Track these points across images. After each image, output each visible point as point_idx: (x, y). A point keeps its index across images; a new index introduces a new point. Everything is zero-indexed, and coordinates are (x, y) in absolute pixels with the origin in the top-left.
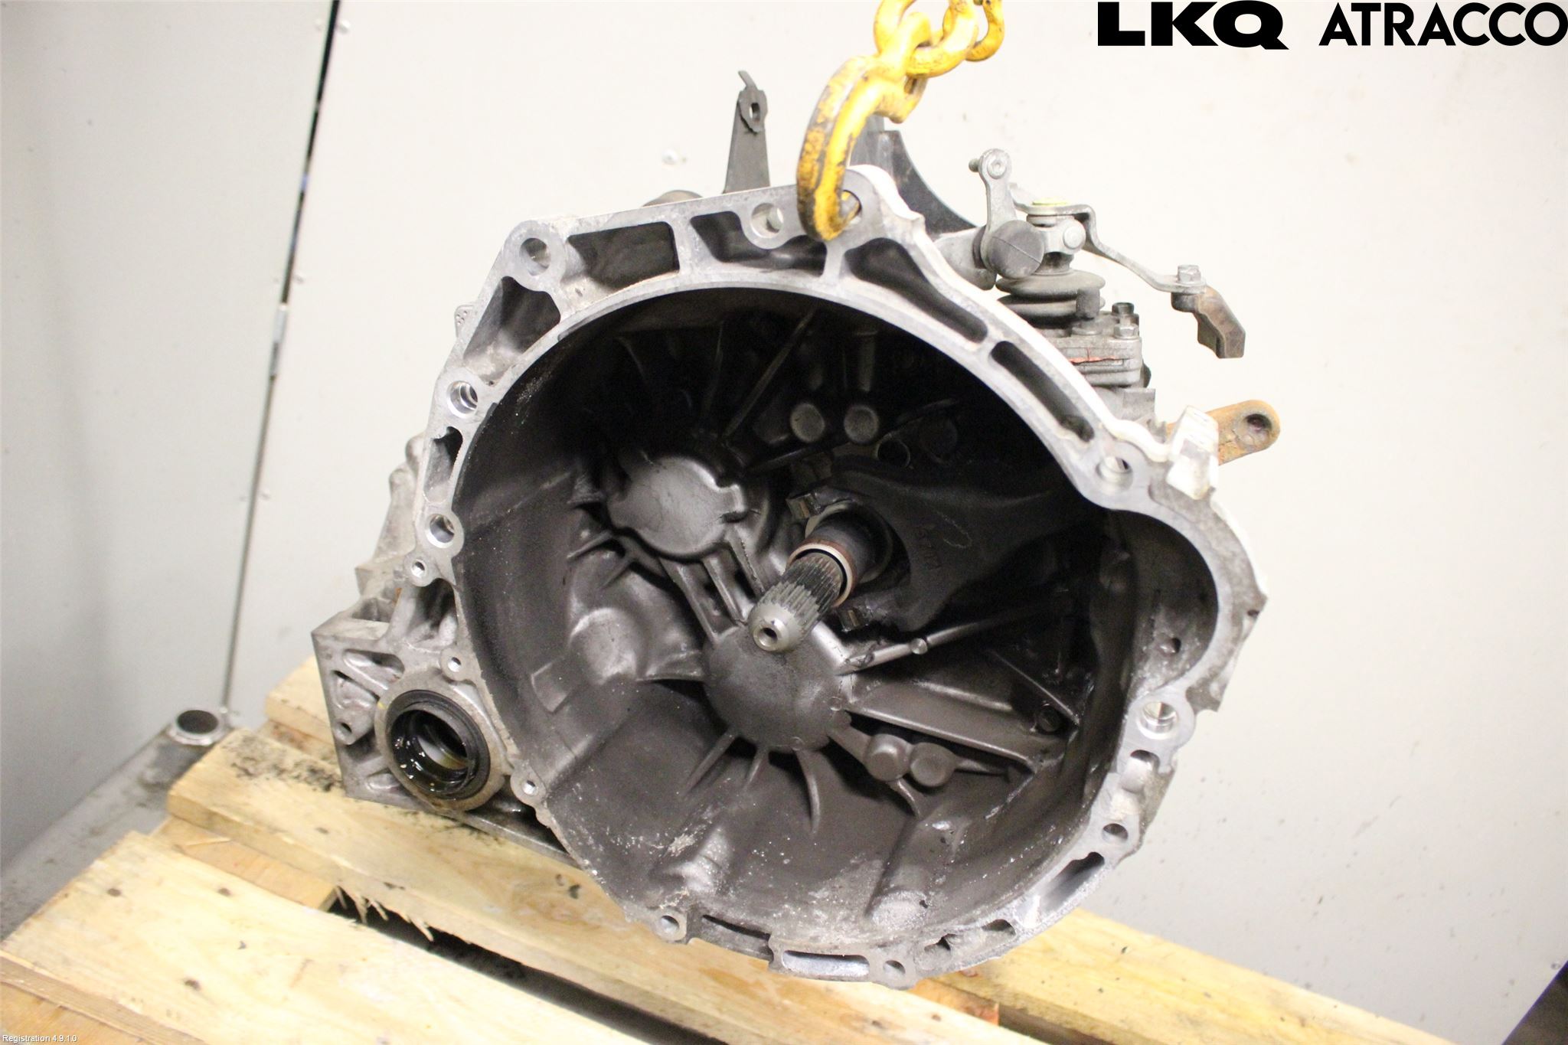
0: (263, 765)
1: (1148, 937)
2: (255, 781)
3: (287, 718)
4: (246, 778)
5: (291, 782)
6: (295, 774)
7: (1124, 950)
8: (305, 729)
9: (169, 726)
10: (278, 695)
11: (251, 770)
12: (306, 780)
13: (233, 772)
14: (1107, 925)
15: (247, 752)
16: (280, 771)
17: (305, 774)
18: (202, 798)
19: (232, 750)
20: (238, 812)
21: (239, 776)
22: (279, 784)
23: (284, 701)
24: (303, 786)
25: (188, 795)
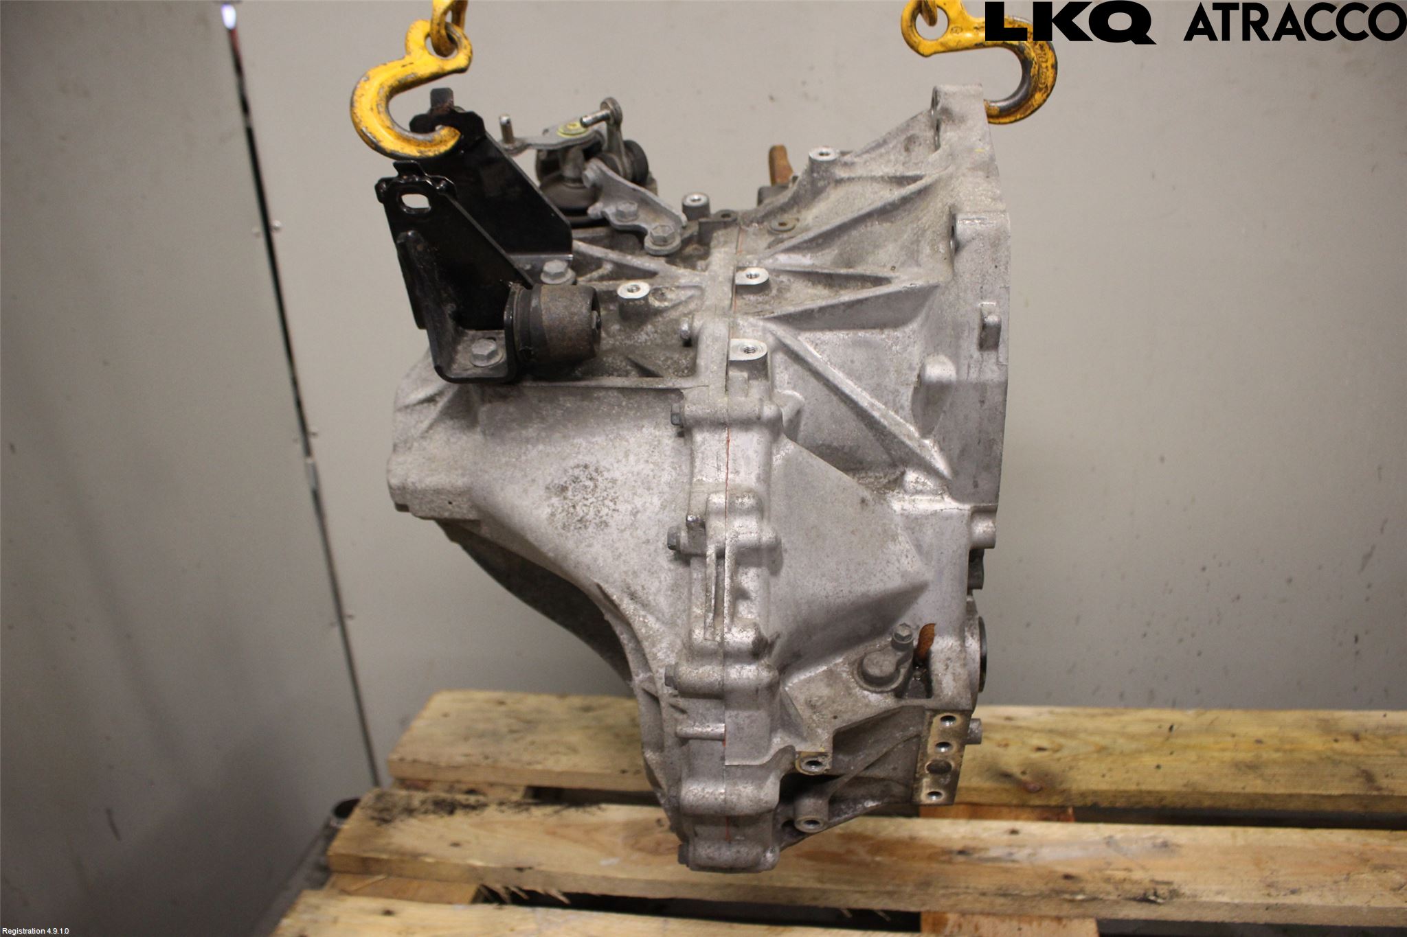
0: (395, 811)
1: (1191, 712)
2: (393, 824)
3: (408, 772)
4: (384, 826)
5: (422, 816)
6: (423, 810)
7: (1171, 728)
8: (425, 776)
9: (329, 819)
10: (395, 757)
11: (387, 817)
12: (434, 812)
13: (373, 824)
14: (1151, 713)
15: (381, 805)
16: (410, 811)
17: (431, 807)
18: (353, 850)
19: (370, 807)
20: (384, 851)
21: (379, 825)
22: (413, 821)
23: (402, 760)
24: (431, 817)
25: (343, 851)
